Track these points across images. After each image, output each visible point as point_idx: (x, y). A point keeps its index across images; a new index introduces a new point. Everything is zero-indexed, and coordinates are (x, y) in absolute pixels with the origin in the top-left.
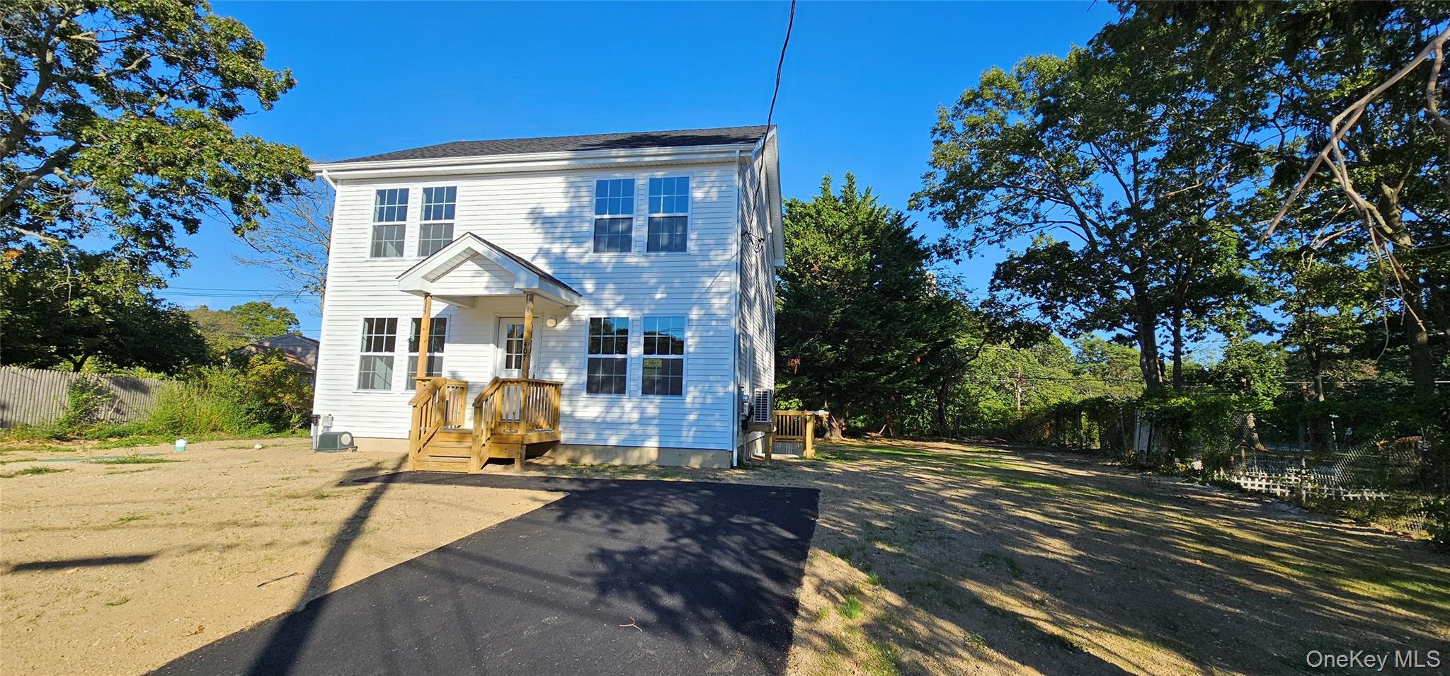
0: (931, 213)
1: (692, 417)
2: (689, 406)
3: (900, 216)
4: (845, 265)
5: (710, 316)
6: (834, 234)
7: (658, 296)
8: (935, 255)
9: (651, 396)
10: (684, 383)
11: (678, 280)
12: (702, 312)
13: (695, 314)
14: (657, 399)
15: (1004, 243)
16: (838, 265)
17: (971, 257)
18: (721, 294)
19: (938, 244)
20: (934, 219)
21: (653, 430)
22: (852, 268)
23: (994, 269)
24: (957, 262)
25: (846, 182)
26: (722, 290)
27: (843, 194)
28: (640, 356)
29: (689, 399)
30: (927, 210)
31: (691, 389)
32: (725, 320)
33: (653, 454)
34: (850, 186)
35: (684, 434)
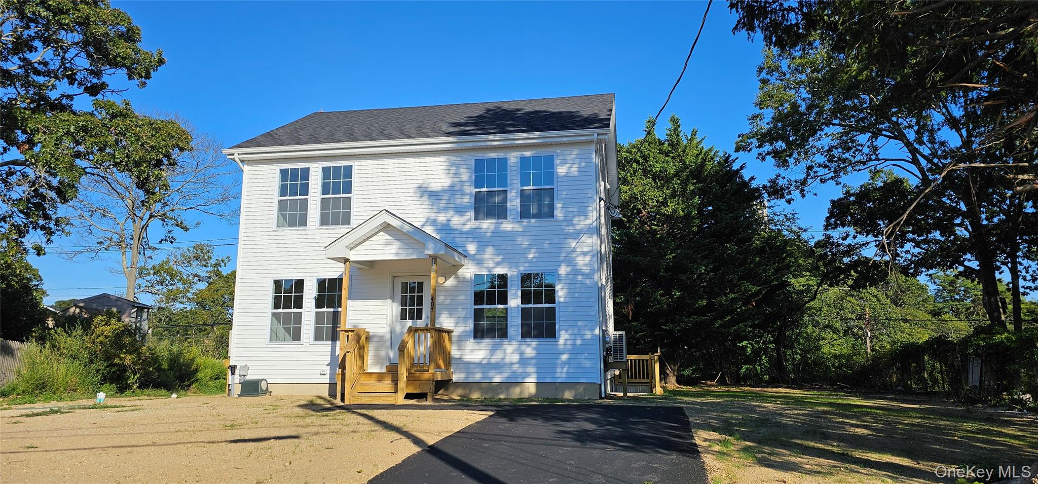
0: (759, 154)
1: (564, 357)
2: (562, 347)
3: (727, 158)
4: (675, 211)
5: (576, 272)
6: (661, 178)
7: (531, 256)
8: (766, 195)
9: (528, 340)
10: (557, 327)
11: (546, 242)
12: (569, 268)
13: (563, 271)
14: (534, 343)
15: (840, 180)
16: (668, 210)
17: (803, 196)
18: (584, 254)
19: (768, 184)
20: (763, 159)
21: (531, 369)
22: (682, 213)
23: (829, 205)
24: (789, 202)
25: (671, 126)
26: (585, 249)
27: (669, 138)
28: (518, 306)
29: (561, 341)
30: (755, 151)
31: (563, 333)
32: (589, 275)
33: (531, 389)
34: (675, 130)
35: (559, 370)
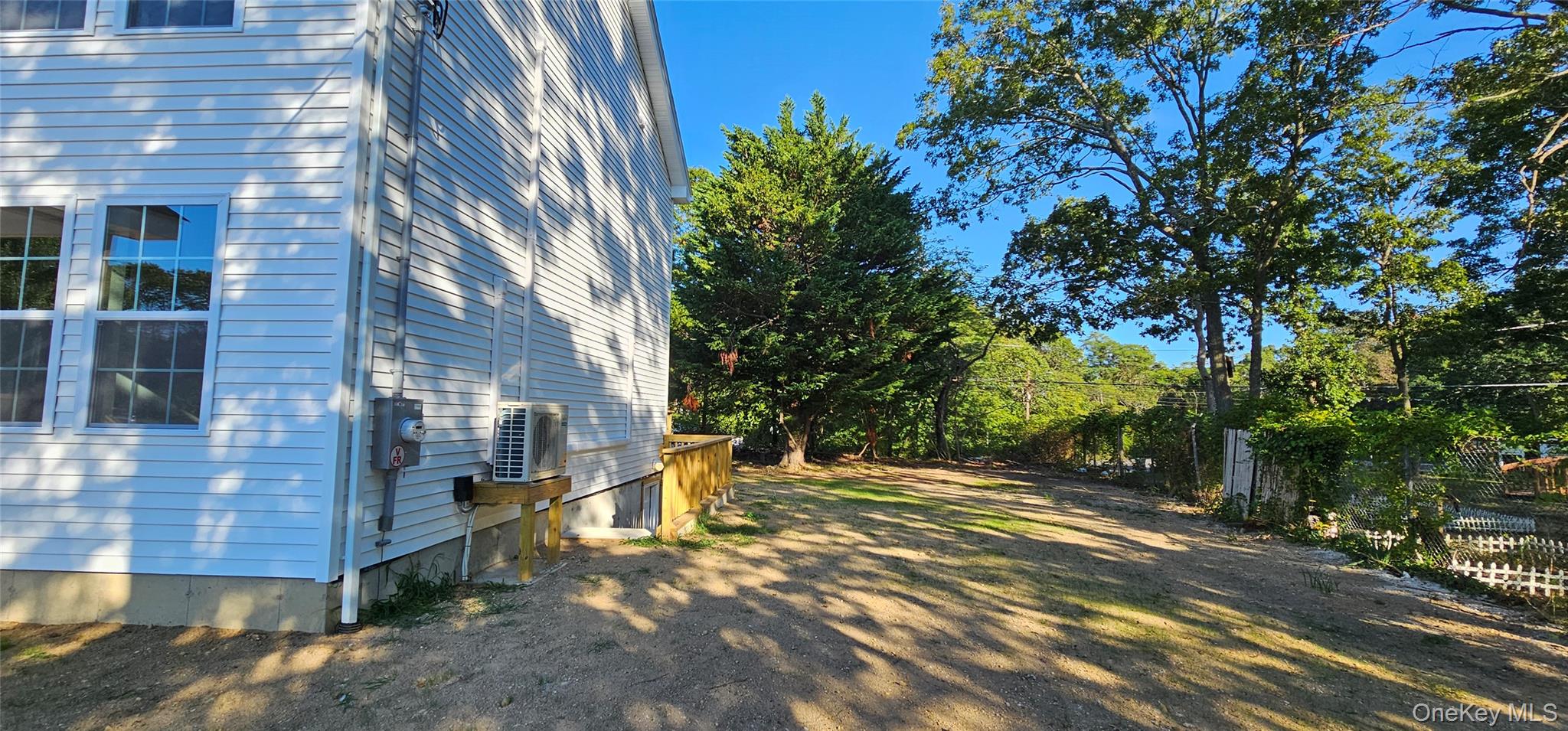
0: (929, 154)
1: (227, 483)
2: (218, 453)
3: (887, 156)
4: (803, 216)
5: (291, 199)
6: (791, 175)
7: (153, 146)
8: (933, 213)
9: (116, 429)
10: (207, 386)
11: (207, 102)
12: (269, 191)
13: (250, 194)
14: (132, 436)
15: (1026, 206)
16: (792, 216)
17: (981, 220)
18: (325, 139)
19: (938, 197)
20: (934, 163)
21: (119, 522)
22: (812, 221)
23: (1010, 239)
24: (963, 227)
25: (813, 108)
26: (327, 129)
27: (807, 123)
28: (87, 314)
29: (222, 429)
30: (925, 148)
31: (229, 406)
32: (331, 212)
33: (117, 591)
34: (818, 114)
35: (202, 534)
